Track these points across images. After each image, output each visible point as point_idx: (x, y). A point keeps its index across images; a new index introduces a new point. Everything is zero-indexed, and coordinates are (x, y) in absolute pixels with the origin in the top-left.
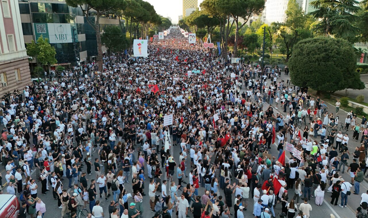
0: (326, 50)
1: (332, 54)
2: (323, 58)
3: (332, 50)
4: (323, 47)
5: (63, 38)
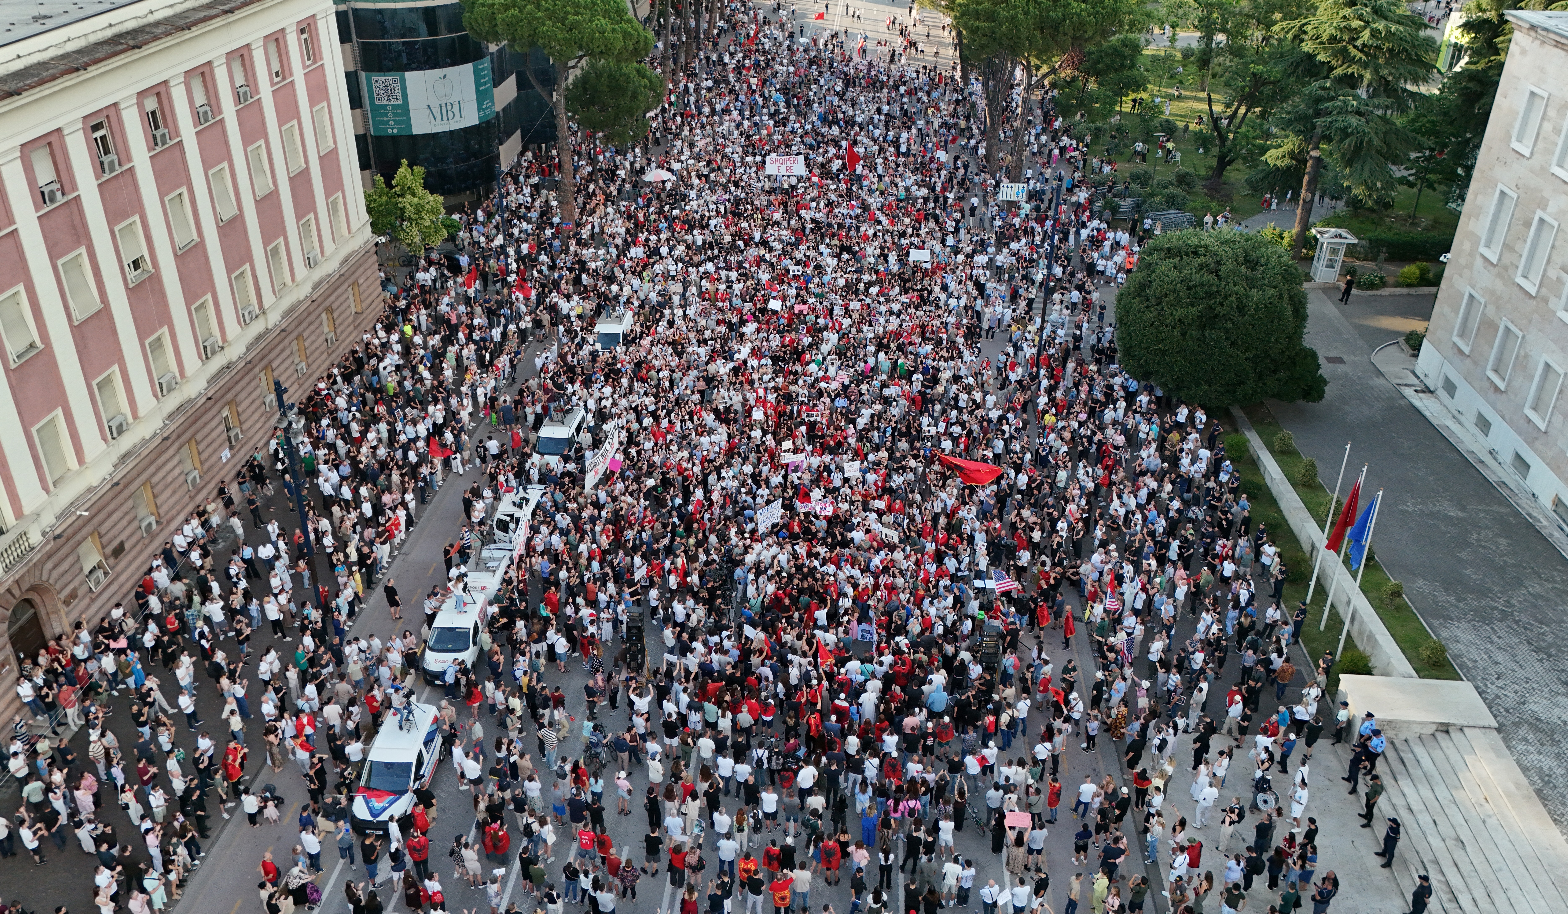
1: (1225, 309)
2: (1198, 317)
5: (450, 115)
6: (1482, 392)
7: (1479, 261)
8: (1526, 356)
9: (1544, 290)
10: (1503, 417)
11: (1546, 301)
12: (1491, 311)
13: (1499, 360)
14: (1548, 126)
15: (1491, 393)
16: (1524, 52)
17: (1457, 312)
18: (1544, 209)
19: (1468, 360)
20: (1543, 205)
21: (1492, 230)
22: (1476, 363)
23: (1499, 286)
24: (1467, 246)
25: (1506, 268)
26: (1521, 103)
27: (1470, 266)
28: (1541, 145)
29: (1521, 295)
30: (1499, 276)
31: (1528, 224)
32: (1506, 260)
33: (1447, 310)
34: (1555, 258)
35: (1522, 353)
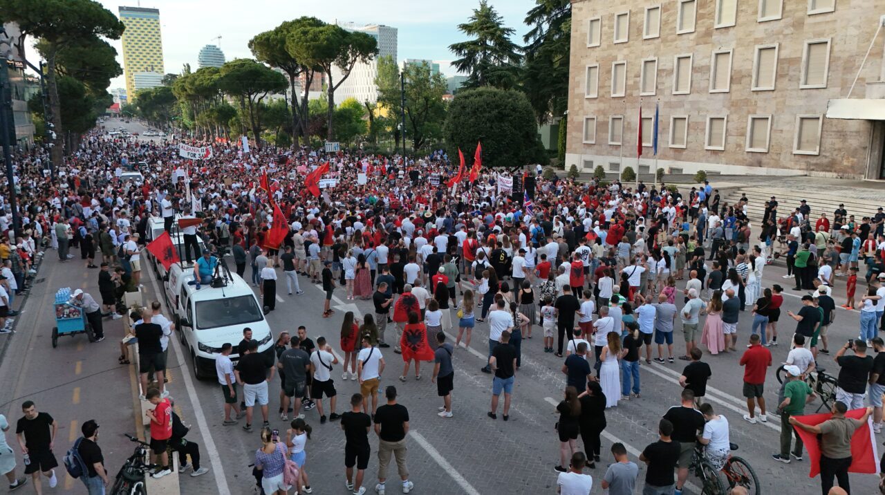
0: (497, 106)
1: (507, 112)
2: (496, 117)
3: (506, 106)
4: (493, 102)
6: (609, 154)
7: (586, 103)
8: (629, 123)
9: (628, 92)
10: (625, 156)
11: (632, 95)
12: (601, 118)
13: (613, 135)
14: (605, 29)
15: (615, 152)
16: (580, 9)
17: (581, 132)
18: (616, 59)
19: (596, 147)
20: (615, 58)
21: (589, 86)
22: (600, 145)
23: (602, 106)
24: (577, 101)
25: (603, 96)
26: (586, 29)
27: (582, 108)
28: (604, 37)
29: (616, 101)
30: (601, 101)
31: (609, 72)
32: (602, 92)
33: (574, 134)
34: (629, 75)
35: (626, 123)
